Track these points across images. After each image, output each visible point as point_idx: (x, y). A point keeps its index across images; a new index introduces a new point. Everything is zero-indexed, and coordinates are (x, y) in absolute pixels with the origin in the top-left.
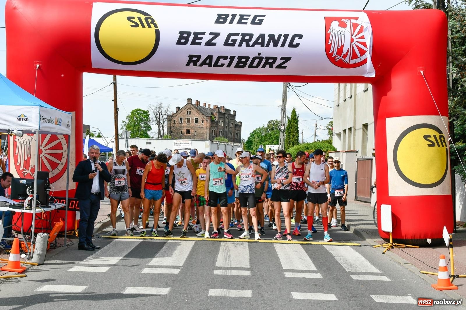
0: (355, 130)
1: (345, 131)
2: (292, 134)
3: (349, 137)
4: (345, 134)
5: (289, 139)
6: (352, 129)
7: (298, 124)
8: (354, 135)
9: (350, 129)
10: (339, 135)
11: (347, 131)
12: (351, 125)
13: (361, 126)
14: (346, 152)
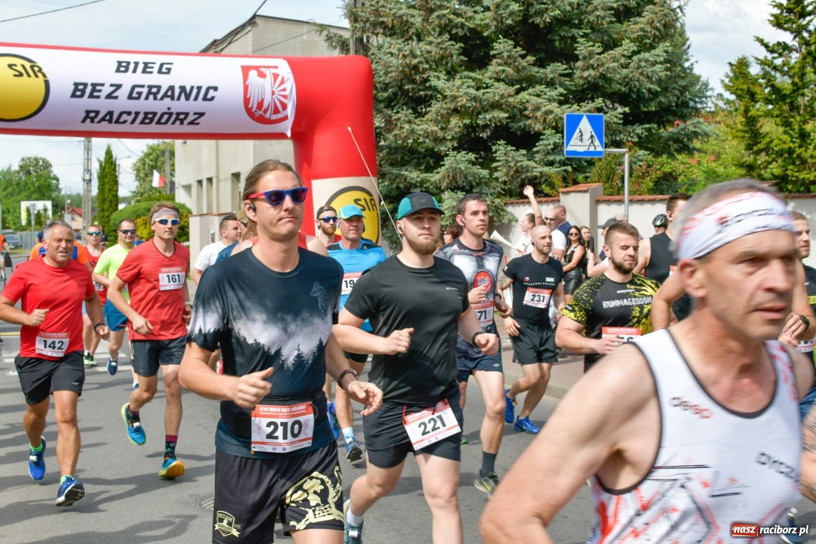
0: (218, 181)
1: (200, 182)
2: (107, 187)
3: (209, 191)
4: (200, 187)
5: (104, 195)
6: (214, 181)
7: (115, 171)
8: (218, 188)
9: (210, 180)
10: (188, 188)
11: (205, 183)
12: (212, 174)
13: (230, 176)
14: (201, 215)
